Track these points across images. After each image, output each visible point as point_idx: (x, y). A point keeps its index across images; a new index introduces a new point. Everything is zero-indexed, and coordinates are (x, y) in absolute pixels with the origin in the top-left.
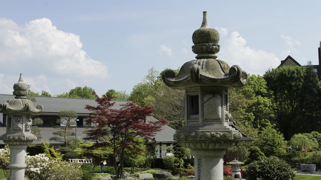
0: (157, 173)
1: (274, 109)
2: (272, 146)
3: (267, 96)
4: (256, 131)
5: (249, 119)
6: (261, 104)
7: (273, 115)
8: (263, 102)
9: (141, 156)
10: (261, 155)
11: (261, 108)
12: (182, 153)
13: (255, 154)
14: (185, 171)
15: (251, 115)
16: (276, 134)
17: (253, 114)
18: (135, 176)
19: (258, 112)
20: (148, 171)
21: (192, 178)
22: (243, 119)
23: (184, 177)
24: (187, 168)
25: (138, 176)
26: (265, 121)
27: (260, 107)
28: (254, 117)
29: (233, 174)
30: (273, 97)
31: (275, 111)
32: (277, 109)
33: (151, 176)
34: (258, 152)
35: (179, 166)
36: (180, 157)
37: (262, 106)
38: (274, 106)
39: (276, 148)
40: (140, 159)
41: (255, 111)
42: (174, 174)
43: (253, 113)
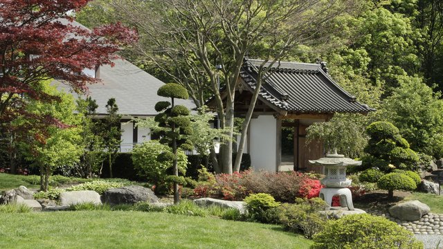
0: (112, 190)
1: (417, 43)
2: (419, 127)
3: (401, 12)
4: (378, 92)
5: (357, 64)
6: (385, 29)
7: (413, 57)
8: (391, 23)
9: (68, 143)
10: (399, 144)
11: (387, 38)
12: (182, 132)
13: (384, 142)
14: (189, 185)
15: (362, 54)
16: (430, 98)
17: (366, 53)
18: (50, 197)
19: (378, 48)
20: (89, 184)
21: (209, 203)
22: (343, 64)
23: (185, 202)
24: (197, 180)
25: (58, 198)
26: (396, 72)
27: (385, 36)
28: (369, 59)
29: (329, 195)
30: (416, 12)
31: (418, 48)
32: (425, 44)
33: (96, 198)
34: (390, 136)
35: (171, 171)
36: (176, 143)
37: (388, 33)
38: (418, 37)
39: (429, 132)
40: (64, 152)
41: (372, 46)
42: (160, 193)
43: (366, 48)
